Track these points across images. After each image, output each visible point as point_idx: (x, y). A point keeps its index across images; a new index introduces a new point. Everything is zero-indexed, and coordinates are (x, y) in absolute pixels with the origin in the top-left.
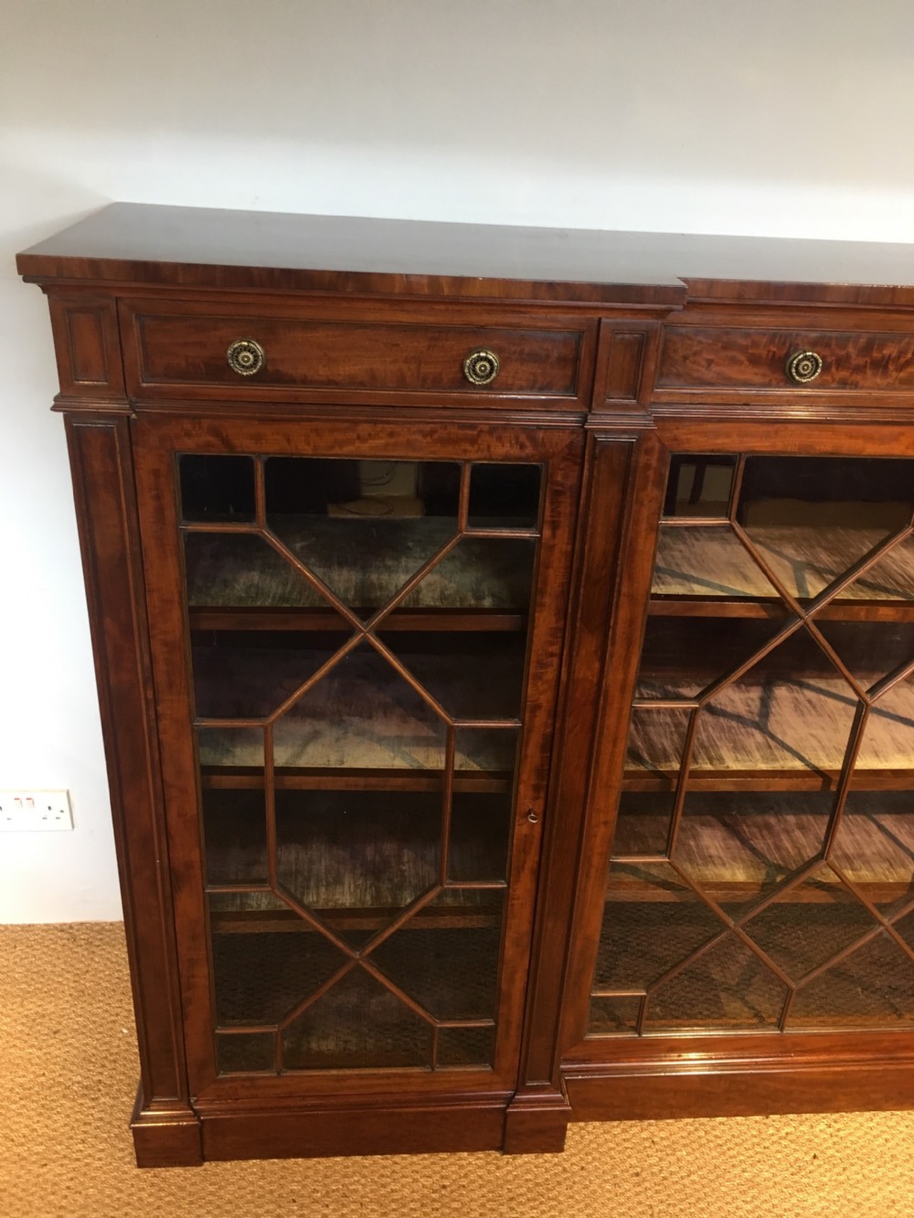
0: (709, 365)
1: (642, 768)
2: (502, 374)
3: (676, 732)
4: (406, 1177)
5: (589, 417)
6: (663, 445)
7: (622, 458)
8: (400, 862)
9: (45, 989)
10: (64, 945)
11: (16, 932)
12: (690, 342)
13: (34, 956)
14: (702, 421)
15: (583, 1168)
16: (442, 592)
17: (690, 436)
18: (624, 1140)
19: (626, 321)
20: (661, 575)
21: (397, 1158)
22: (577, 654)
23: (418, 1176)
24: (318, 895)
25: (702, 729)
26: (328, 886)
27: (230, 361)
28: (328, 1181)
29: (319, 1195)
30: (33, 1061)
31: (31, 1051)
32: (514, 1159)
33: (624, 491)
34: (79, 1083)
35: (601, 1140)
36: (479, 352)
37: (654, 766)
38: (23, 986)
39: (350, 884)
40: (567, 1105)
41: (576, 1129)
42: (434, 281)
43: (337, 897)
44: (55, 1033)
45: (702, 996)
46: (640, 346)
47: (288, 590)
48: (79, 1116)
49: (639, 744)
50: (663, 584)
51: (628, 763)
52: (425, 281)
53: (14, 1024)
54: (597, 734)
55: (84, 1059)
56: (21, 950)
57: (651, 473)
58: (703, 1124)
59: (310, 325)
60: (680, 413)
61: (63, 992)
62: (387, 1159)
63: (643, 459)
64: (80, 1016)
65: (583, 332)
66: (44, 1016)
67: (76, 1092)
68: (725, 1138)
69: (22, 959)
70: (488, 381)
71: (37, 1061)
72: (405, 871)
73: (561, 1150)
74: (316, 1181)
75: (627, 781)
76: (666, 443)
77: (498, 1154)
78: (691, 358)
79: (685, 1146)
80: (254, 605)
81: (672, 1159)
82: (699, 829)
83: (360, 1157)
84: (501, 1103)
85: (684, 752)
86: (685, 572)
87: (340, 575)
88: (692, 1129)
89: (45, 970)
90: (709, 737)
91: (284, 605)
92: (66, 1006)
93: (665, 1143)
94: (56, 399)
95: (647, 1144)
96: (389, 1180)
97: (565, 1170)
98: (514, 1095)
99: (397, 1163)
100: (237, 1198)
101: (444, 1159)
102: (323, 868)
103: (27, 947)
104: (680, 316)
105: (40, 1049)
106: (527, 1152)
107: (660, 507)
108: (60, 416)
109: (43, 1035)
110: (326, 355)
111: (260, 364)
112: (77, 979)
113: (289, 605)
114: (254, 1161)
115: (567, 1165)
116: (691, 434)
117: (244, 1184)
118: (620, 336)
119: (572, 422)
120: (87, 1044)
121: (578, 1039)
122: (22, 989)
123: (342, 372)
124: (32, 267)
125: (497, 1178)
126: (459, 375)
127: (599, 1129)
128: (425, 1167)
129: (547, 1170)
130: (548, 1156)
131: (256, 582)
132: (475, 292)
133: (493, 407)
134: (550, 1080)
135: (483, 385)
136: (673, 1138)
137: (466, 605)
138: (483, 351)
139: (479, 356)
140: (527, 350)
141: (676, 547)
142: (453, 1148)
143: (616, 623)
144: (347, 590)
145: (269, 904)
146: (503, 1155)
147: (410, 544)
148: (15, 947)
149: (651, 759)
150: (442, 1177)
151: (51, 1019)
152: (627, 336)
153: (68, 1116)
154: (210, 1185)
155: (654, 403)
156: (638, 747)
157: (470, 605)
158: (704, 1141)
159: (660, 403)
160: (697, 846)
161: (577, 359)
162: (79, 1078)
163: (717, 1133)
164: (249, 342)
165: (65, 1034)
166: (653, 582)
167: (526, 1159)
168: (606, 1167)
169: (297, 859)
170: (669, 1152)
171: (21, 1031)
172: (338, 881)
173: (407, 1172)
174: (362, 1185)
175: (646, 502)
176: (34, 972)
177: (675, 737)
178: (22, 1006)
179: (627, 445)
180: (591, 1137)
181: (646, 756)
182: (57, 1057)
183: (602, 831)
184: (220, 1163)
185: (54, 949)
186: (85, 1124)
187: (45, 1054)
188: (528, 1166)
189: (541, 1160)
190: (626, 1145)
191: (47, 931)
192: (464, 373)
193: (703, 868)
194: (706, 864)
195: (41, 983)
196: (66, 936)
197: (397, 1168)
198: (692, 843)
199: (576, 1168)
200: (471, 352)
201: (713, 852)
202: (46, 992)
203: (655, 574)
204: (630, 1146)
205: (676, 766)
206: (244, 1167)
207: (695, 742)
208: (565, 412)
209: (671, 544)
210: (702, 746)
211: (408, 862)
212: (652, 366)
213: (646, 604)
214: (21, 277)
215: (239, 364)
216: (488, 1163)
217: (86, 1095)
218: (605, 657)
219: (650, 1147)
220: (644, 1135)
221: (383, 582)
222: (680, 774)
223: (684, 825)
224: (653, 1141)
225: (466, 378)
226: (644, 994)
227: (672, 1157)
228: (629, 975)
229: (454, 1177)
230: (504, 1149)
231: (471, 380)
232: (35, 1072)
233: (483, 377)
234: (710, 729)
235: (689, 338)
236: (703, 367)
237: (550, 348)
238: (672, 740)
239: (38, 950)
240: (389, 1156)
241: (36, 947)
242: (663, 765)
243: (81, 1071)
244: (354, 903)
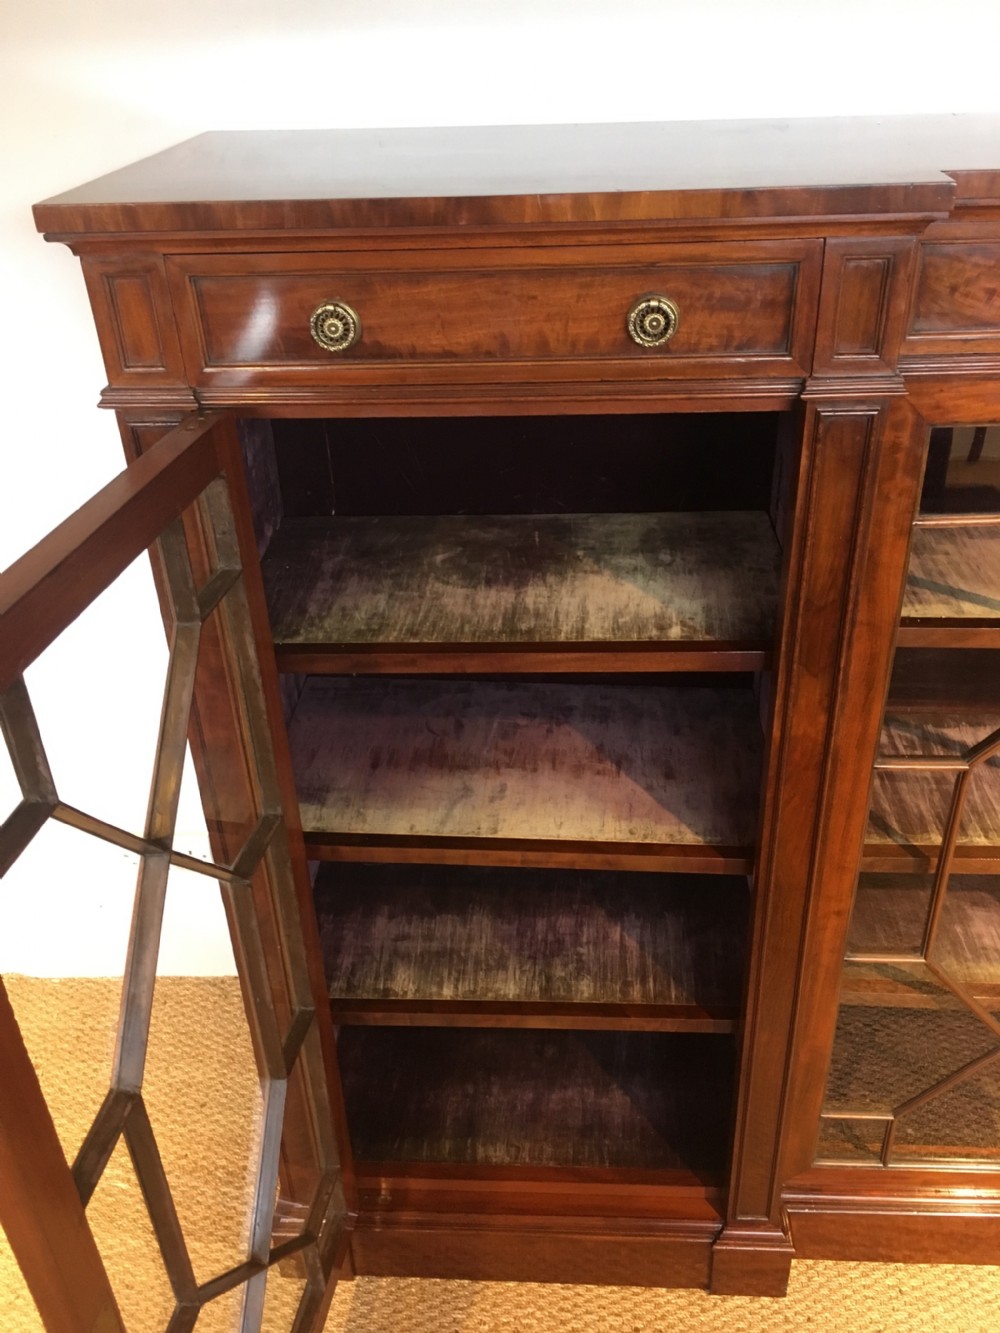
0: (989, 299)
1: (889, 841)
2: (683, 330)
3: (938, 790)
4: (591, 1313)
5: (808, 384)
6: (918, 415)
7: (858, 438)
8: (577, 942)
9: (193, 1054)
10: (215, 1003)
11: (166, 986)
12: (960, 266)
13: (183, 1014)
14: (977, 379)
15: (809, 1320)
16: (615, 620)
17: (960, 402)
18: (864, 1286)
19: (865, 240)
20: (917, 589)
21: (580, 1289)
22: (794, 705)
23: (604, 1313)
24: (476, 984)
25: (974, 786)
26: (489, 969)
27: (313, 332)
28: (497, 1311)
29: (486, 1327)
30: (176, 1140)
31: (173, 1127)
32: (724, 1301)
33: (860, 486)
34: (224, 1167)
35: (834, 1285)
36: (649, 301)
37: (906, 839)
38: (170, 1049)
39: (515, 969)
40: (789, 1247)
41: (802, 1268)
42: (580, 200)
43: (497, 986)
44: (203, 1106)
45: (970, 1103)
46: (885, 275)
47: (419, 619)
48: (220, 1209)
49: (886, 806)
50: (920, 602)
51: (869, 833)
52: (567, 203)
53: (158, 1093)
54: (824, 808)
55: (230, 1139)
56: (171, 1006)
57: (901, 457)
58: (968, 1273)
59: (417, 277)
60: (945, 369)
61: (211, 1058)
62: (568, 1289)
63: (888, 437)
64: (229, 1088)
65: (799, 262)
66: (190, 1086)
67: (220, 1178)
68: (994, 1293)
69: (170, 1017)
70: (663, 340)
71: (180, 1139)
72: (582, 954)
73: (784, 1295)
74: (483, 1310)
75: (869, 859)
76: (924, 413)
77: (703, 1293)
78: (962, 289)
79: (942, 1299)
80: (374, 640)
81: (925, 1316)
82: (969, 911)
83: (537, 1284)
84: (707, 1238)
85: (948, 823)
86: (951, 584)
87: (487, 598)
88: (952, 1277)
89: (195, 1031)
90: (984, 797)
91: (412, 641)
92: (214, 1075)
93: (917, 1294)
94: (103, 393)
95: (893, 1294)
96: (569, 1315)
97: (787, 1320)
98: (723, 1229)
99: (580, 1295)
100: (392, 1324)
101: (637, 1294)
102: (483, 946)
103: (177, 1003)
104: (943, 226)
105: (185, 1126)
106: (740, 1293)
107: (914, 504)
108: (111, 414)
109: (189, 1108)
110: (439, 316)
111: (351, 335)
112: (227, 1043)
113: (417, 641)
114: (413, 1279)
115: (790, 1314)
116: (962, 398)
117: (401, 1306)
118: (853, 264)
119: (784, 390)
120: (235, 1122)
121: (804, 1167)
122: (168, 1052)
123: (462, 340)
124: (53, 221)
125: (702, 1323)
126: (622, 335)
127: (831, 1269)
128: (614, 1303)
129: (764, 1319)
130: (766, 1300)
131: (381, 609)
132: (640, 213)
133: (670, 378)
134: (768, 1214)
135: (655, 347)
136: (926, 1288)
137: (645, 637)
138: (653, 299)
139: (649, 307)
140: (718, 293)
141: (941, 547)
142: (650, 1282)
143: (848, 663)
144: (493, 619)
145: (417, 991)
146: (710, 1294)
147: (580, 553)
148: (165, 1003)
149: (902, 829)
150: (635, 1317)
151: (198, 1090)
152: (864, 263)
153: (209, 1207)
154: (362, 1304)
155: (906, 357)
156: (884, 810)
157: (651, 638)
158: (967, 1295)
159: (915, 357)
160: (966, 934)
161: (791, 301)
162: (224, 1162)
163: (985, 1285)
164: (336, 305)
165: (211, 1108)
166: (905, 599)
167: (739, 1302)
168: (839, 1321)
169: (453, 934)
170: (921, 1307)
171: (164, 1102)
172: (502, 966)
173: (592, 1307)
174: (538, 1319)
175: (893, 497)
176: (182, 1034)
177: (937, 797)
178: (167, 1070)
179: (865, 418)
180: (822, 1280)
181: (895, 826)
182: (202, 1135)
183: (833, 922)
184: (374, 1278)
185: (204, 1007)
186: (227, 1218)
187: (190, 1131)
188: (741, 1312)
189: (757, 1305)
190: (867, 1292)
191: (197, 985)
192: (628, 332)
193: (971, 964)
194: (977, 958)
195: (189, 1045)
196: (218, 992)
197: (580, 1300)
198: (958, 929)
199: (802, 1319)
200: (637, 301)
201: (987, 941)
202: (193, 1057)
203: (908, 587)
204: (871, 1295)
205: (937, 839)
206: (402, 1285)
207: (964, 806)
208: (774, 378)
209: (934, 545)
210: (975, 811)
211: (588, 943)
212: (901, 305)
213: (893, 635)
214: (41, 235)
215: (326, 337)
216: (691, 1304)
217: (231, 1182)
218: (834, 708)
219: (897, 1298)
220: (890, 1281)
221: (541, 606)
222: (942, 851)
223: (948, 903)
224: (900, 1291)
225: (631, 338)
226: (891, 1118)
227: (925, 1314)
228: (874, 1071)
229: (649, 1317)
230: (710, 1288)
231: (638, 340)
232: (176, 1153)
233: (655, 335)
234: (986, 787)
235: (959, 260)
236: (979, 300)
237: (752, 288)
238: (931, 801)
239: (188, 1006)
240: (571, 1285)
241: (185, 1003)
242: (919, 836)
243: (226, 1153)
244: (519, 995)
